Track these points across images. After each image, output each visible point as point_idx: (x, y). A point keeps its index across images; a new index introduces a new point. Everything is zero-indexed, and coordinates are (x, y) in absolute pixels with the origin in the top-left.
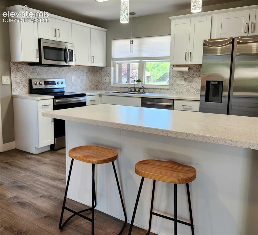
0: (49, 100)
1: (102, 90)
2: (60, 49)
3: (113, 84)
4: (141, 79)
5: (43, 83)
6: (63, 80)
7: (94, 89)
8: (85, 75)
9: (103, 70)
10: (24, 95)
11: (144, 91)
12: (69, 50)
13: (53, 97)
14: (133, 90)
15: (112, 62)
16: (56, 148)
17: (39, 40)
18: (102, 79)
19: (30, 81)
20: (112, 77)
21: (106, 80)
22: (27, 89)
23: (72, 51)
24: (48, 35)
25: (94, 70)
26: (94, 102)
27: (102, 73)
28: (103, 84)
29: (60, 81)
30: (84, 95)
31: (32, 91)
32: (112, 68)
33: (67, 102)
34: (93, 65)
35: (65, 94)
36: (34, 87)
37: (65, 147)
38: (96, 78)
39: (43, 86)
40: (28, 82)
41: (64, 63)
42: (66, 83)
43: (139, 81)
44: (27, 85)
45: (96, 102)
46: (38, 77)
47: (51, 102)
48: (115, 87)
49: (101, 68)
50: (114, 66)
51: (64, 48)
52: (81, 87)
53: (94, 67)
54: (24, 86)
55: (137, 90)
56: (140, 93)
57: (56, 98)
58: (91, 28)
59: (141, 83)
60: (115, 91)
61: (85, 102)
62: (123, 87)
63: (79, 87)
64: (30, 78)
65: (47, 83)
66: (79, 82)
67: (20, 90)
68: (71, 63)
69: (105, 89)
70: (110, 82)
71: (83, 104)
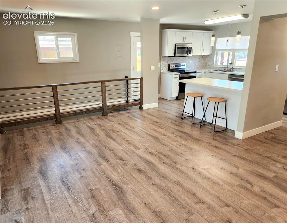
0: (177, 75)
1: (207, 69)
2: (184, 48)
3: (215, 65)
4: (232, 63)
5: (175, 66)
6: (185, 64)
7: (202, 68)
8: (198, 60)
9: (209, 56)
10: (165, 72)
11: (233, 70)
12: (189, 48)
13: (180, 73)
14: (226, 69)
15: (215, 52)
16: (179, 98)
17: (175, 45)
18: (208, 62)
19: (169, 65)
20: (214, 61)
21: (210, 62)
22: (167, 69)
23: (191, 48)
24: (179, 41)
25: (203, 57)
26: (201, 76)
27: (208, 58)
28: (208, 65)
29: (183, 64)
30: (195, 72)
31: (170, 70)
32: (215, 55)
33: (186, 76)
34: (203, 54)
35: (186, 72)
36: (171, 68)
37: (184, 99)
38: (205, 61)
39: (175, 68)
40: (168, 65)
41: (186, 55)
42: (186, 65)
43: (231, 64)
44: (167, 67)
45: (202, 76)
46: (173, 63)
47: (178, 76)
48: (216, 67)
49: (208, 55)
50: (217, 54)
51: (187, 47)
52: (195, 67)
53: (204, 55)
54: (166, 68)
55: (229, 69)
56: (230, 71)
57: (181, 74)
58: (203, 32)
59: (232, 65)
60: (215, 69)
61: (196, 76)
62: (221, 67)
63: (194, 67)
64: (169, 63)
65: (177, 66)
66: (194, 64)
67: (165, 70)
68: (190, 55)
69: (210, 68)
70: (213, 64)
71: (195, 77)
